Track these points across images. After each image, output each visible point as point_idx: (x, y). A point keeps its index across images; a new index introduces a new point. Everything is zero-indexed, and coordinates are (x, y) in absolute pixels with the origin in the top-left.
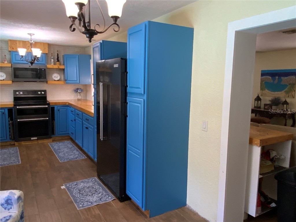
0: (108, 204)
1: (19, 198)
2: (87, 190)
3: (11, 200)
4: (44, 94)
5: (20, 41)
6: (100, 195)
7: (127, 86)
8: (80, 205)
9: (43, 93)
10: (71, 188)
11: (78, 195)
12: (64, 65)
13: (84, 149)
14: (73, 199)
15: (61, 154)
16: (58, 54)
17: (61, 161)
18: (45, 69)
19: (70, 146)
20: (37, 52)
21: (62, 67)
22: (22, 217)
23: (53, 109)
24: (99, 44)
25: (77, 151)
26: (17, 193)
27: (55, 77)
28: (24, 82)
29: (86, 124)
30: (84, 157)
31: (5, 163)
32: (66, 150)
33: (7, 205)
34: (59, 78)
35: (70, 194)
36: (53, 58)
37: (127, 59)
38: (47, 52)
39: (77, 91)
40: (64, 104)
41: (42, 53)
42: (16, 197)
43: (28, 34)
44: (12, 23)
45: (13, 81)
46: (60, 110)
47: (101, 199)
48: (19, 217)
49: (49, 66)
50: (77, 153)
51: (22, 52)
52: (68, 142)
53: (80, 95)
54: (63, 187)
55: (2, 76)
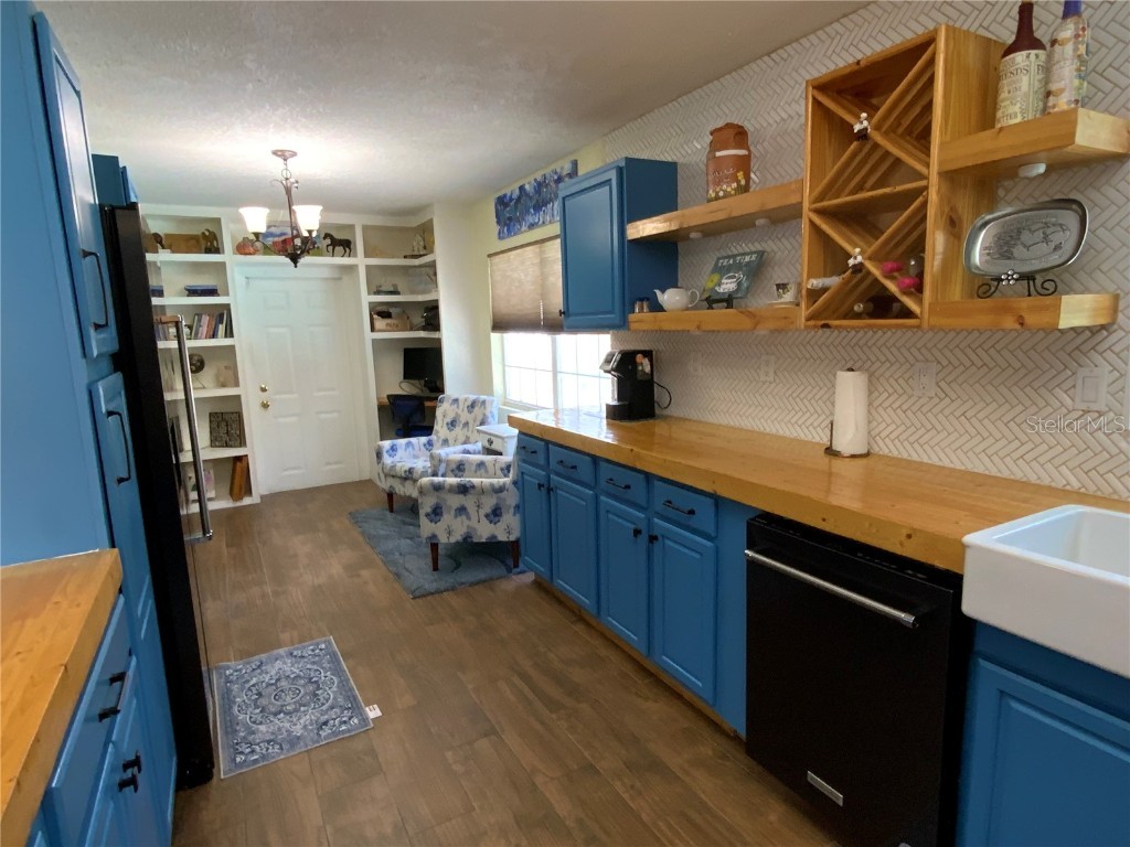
6: (254, 681)
11: (325, 676)
54: (373, 712)
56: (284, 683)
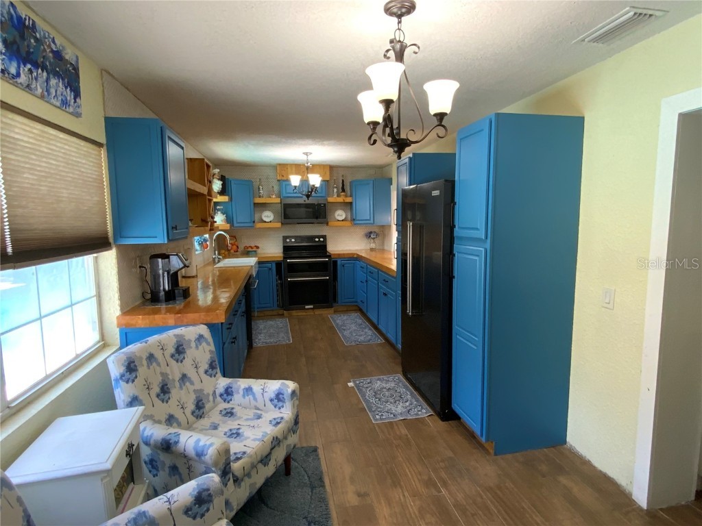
0: (420, 421)
1: (294, 392)
2: (387, 393)
3: (283, 395)
4: (323, 241)
5: (291, 165)
6: (407, 404)
7: (454, 226)
8: (378, 417)
9: (322, 239)
10: (363, 387)
11: (373, 400)
12: (351, 196)
13: (380, 327)
14: (366, 405)
15: (347, 333)
16: (343, 181)
17: (347, 342)
18: (325, 204)
19: (360, 321)
20: (315, 180)
21: (349, 200)
22: (296, 422)
23: (335, 263)
24: (407, 160)
25: (370, 329)
26: (291, 386)
27: (338, 215)
28: (297, 225)
29: (384, 288)
30: (381, 340)
31: (272, 340)
32: (353, 327)
33: (278, 401)
34: (343, 217)
35: (362, 396)
36: (336, 187)
37: (454, 181)
38: (328, 179)
39: (370, 236)
40: (351, 256)
41: (323, 181)
42: (290, 391)
43: (304, 153)
44: (284, 140)
45: (282, 224)
46: (346, 265)
47: (409, 411)
48: (293, 421)
49: (330, 200)
50: (370, 333)
51: (295, 180)
52: (356, 314)
53: (374, 242)
54: (351, 384)
55: (268, 216)
56: (392, 401)
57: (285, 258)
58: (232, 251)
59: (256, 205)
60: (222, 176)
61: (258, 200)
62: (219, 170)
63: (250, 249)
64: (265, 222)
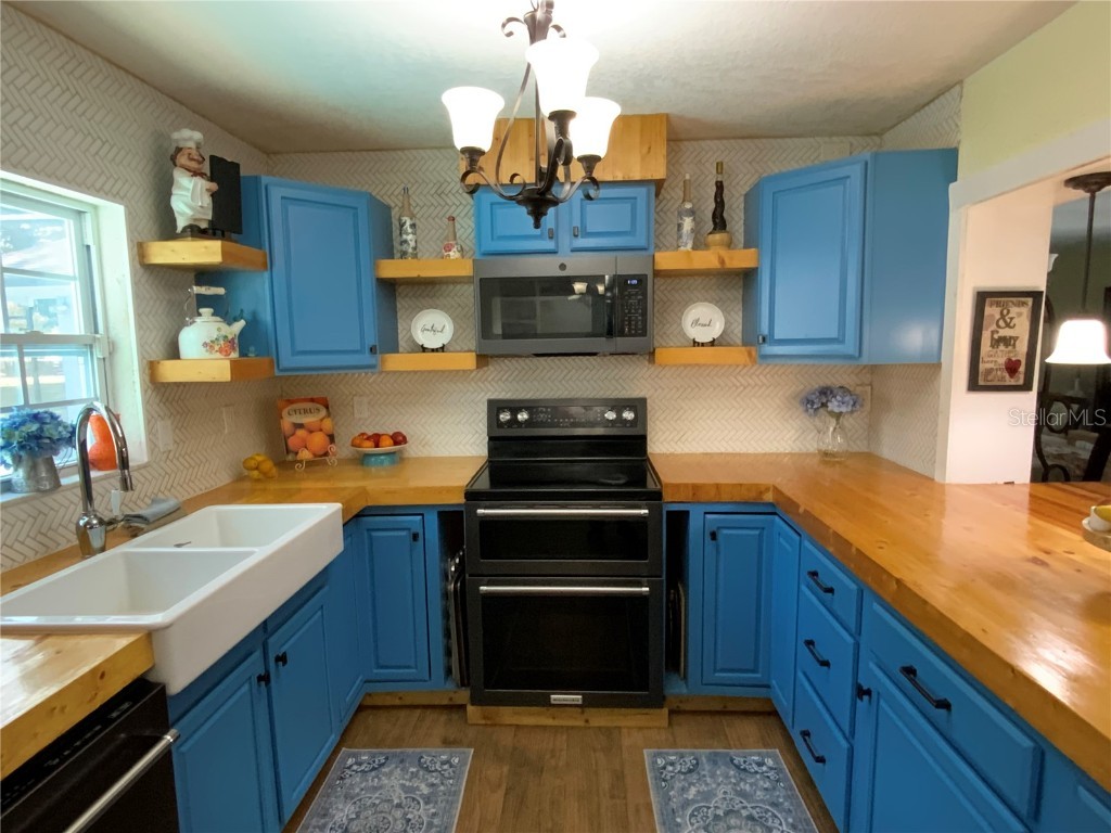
4: (633, 423)
9: (628, 415)
12: (752, 244)
16: (720, 186)
18: (642, 279)
21: (742, 259)
23: (679, 520)
27: (696, 322)
28: (536, 360)
34: (716, 330)
36: (692, 212)
38: (660, 174)
39: (824, 405)
40: (752, 495)
45: (483, 359)
46: (725, 532)
49: (666, 260)
53: (840, 428)
55: (432, 327)
57: (473, 496)
58: (305, 455)
59: (389, 288)
60: (216, 162)
61: (392, 269)
62: (198, 136)
63: (369, 448)
64: (424, 349)
